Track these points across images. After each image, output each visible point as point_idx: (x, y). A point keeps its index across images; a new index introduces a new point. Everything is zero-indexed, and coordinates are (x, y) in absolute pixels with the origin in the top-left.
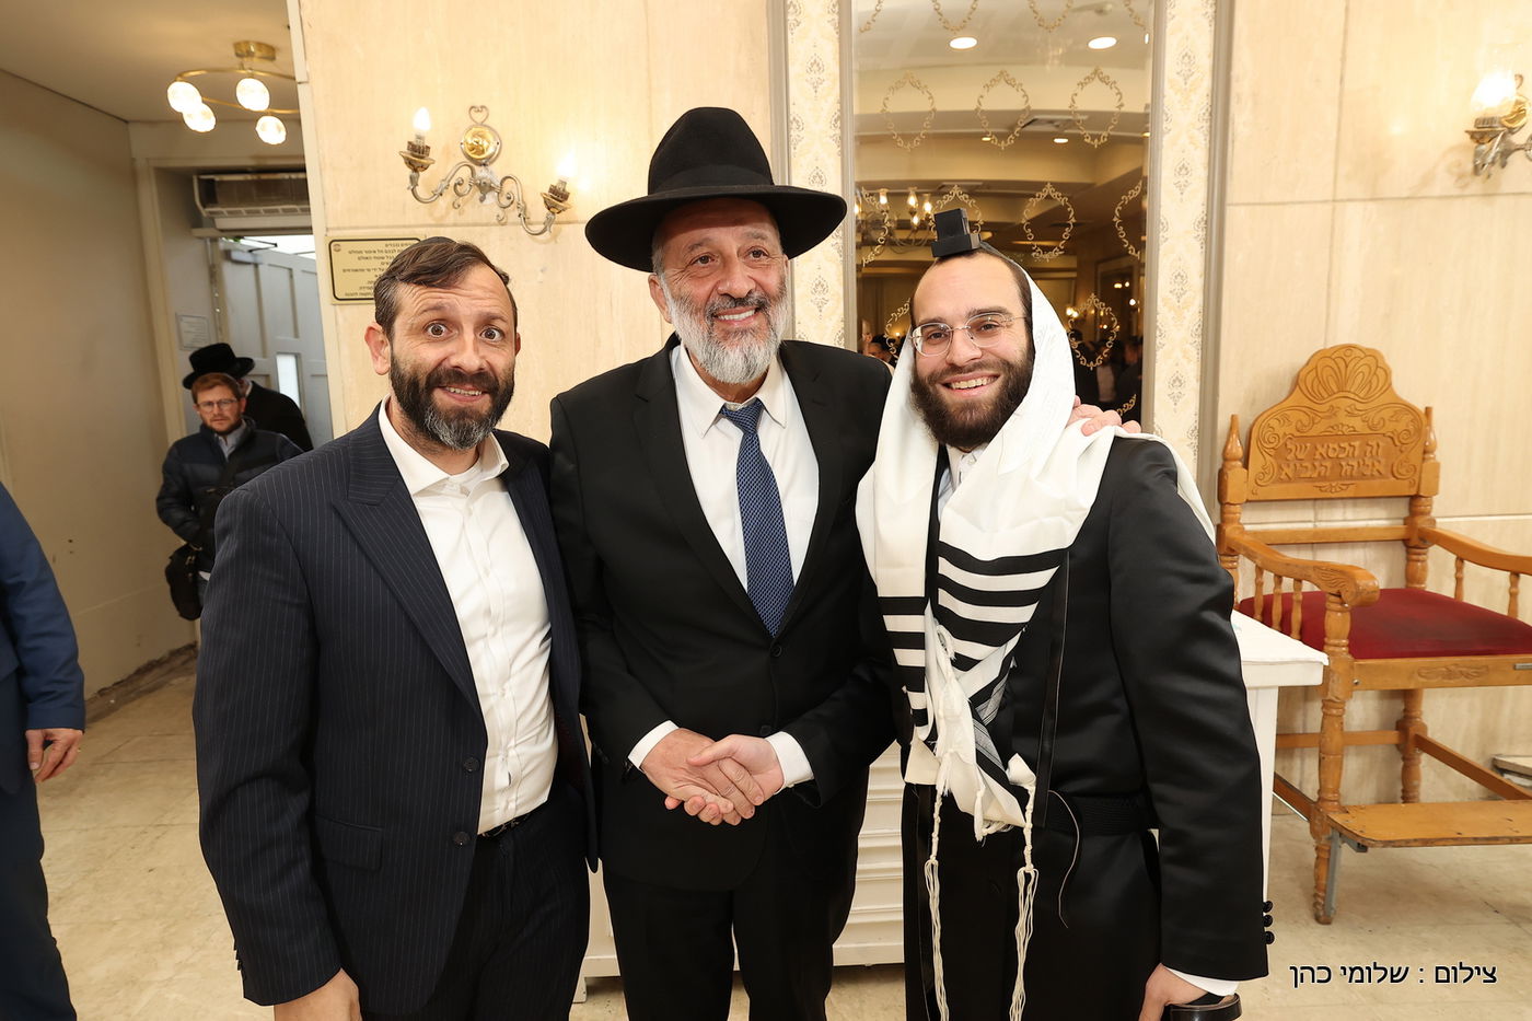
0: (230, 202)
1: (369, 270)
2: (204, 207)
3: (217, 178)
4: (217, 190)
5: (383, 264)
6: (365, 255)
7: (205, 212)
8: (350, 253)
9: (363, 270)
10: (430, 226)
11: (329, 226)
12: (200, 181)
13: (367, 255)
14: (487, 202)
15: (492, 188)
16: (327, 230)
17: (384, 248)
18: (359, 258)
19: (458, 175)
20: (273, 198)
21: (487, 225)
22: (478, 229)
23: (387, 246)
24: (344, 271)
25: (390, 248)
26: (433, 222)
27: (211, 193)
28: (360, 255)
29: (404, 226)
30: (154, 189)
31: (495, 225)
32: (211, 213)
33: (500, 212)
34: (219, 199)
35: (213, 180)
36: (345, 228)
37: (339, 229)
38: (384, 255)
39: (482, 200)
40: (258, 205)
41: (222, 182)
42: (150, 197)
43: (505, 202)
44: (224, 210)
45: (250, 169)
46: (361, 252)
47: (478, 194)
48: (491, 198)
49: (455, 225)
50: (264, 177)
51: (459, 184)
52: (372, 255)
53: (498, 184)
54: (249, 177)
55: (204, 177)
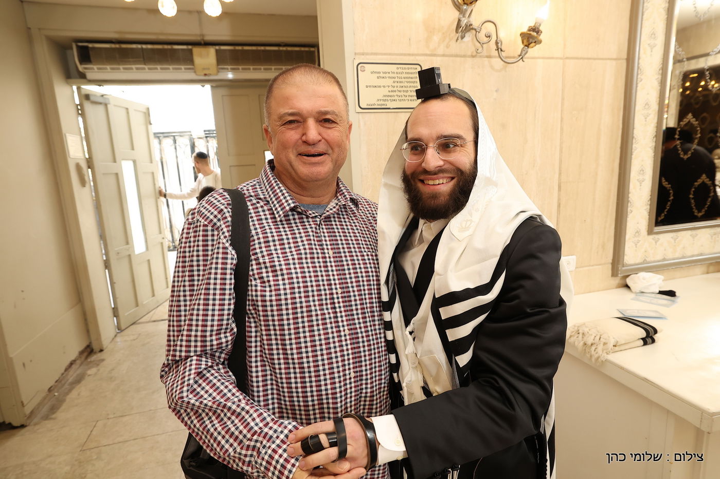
1: (384, 87)
2: (81, 63)
3: (90, 45)
4: (91, 53)
5: (394, 82)
6: (382, 75)
7: (82, 68)
8: (372, 73)
9: (380, 87)
10: (426, 55)
11: (357, 52)
12: (78, 47)
13: (384, 75)
14: (464, 40)
15: (472, 30)
16: (355, 54)
17: (396, 71)
18: (378, 78)
20: (131, 60)
21: (464, 56)
22: (458, 59)
23: (398, 68)
24: (367, 87)
25: (400, 70)
26: (428, 52)
27: (86, 55)
28: (379, 75)
29: (409, 55)
32: (86, 68)
34: (95, 59)
35: (87, 47)
36: (367, 54)
37: (363, 54)
38: (395, 75)
39: (462, 38)
40: (119, 64)
41: (94, 48)
43: (484, 40)
46: (379, 73)
48: (470, 36)
49: (444, 55)
50: (124, 46)
52: (387, 75)
53: (479, 26)
54: (113, 46)
55: (80, 44)
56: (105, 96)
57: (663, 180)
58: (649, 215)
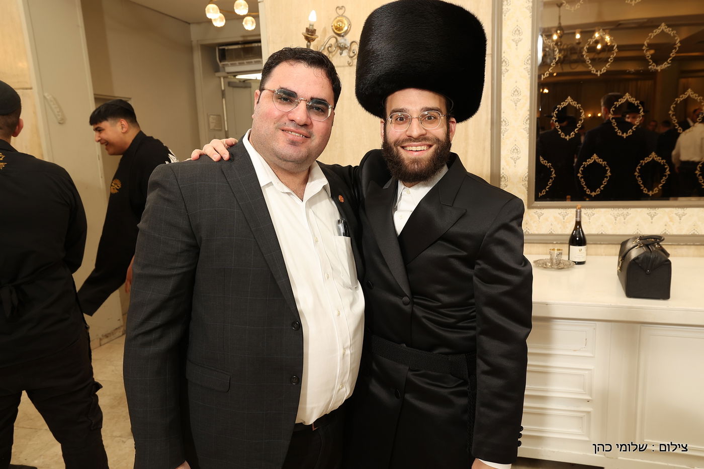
0: (232, 59)
2: (221, 62)
3: (226, 48)
4: (226, 54)
7: (221, 64)
12: (219, 50)
14: (343, 55)
15: (346, 48)
19: (329, 43)
20: (250, 55)
21: (343, 66)
27: (224, 55)
30: (200, 54)
31: (347, 66)
32: (224, 65)
33: (349, 60)
34: (227, 58)
35: (224, 49)
39: (341, 54)
40: (243, 60)
41: (228, 50)
42: (198, 58)
43: (352, 54)
44: (229, 63)
45: (240, 42)
47: (339, 51)
48: (345, 53)
50: (247, 46)
51: (330, 47)
53: (349, 45)
54: (240, 46)
55: (221, 48)
56: (246, 82)
57: (541, 158)
58: (527, 190)
